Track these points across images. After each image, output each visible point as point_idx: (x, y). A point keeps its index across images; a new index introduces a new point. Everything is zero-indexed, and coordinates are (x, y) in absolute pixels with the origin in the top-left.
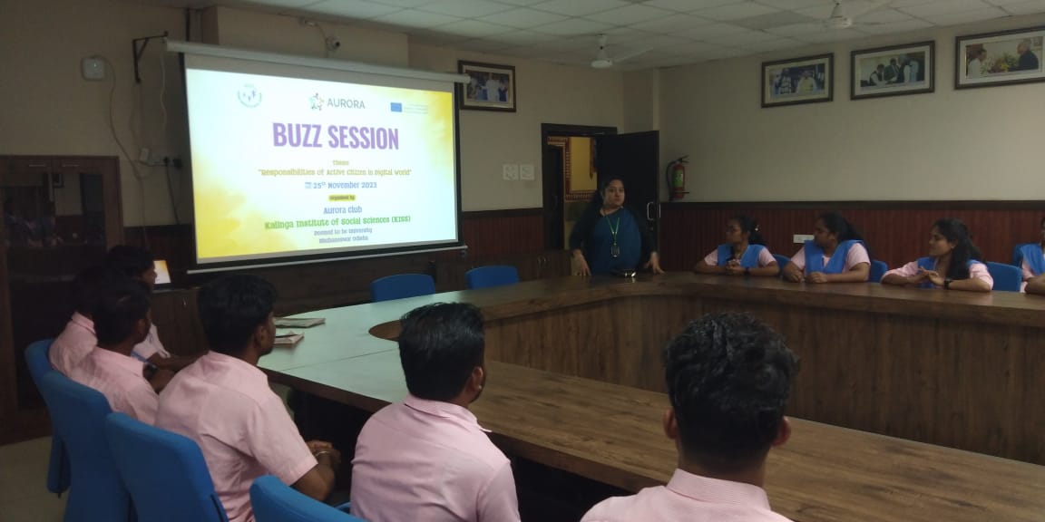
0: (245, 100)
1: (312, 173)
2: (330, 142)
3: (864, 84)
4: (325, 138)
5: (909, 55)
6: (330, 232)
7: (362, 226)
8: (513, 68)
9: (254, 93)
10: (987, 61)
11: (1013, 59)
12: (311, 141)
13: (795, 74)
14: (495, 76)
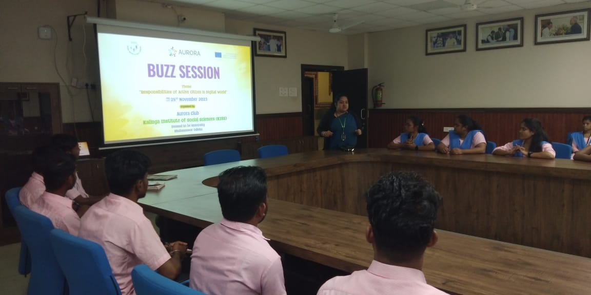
0: (132, 51)
1: (171, 92)
2: (181, 75)
3: (483, 42)
4: (177, 72)
5: (509, 25)
6: (181, 126)
7: (200, 122)
8: (285, 33)
9: (136, 47)
10: (553, 28)
11: (568, 28)
12: (169, 74)
13: (444, 36)
14: (275, 37)
